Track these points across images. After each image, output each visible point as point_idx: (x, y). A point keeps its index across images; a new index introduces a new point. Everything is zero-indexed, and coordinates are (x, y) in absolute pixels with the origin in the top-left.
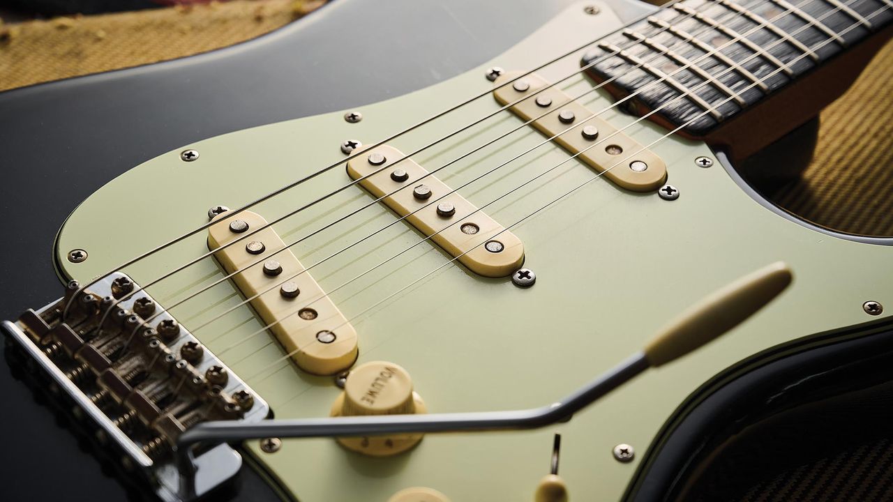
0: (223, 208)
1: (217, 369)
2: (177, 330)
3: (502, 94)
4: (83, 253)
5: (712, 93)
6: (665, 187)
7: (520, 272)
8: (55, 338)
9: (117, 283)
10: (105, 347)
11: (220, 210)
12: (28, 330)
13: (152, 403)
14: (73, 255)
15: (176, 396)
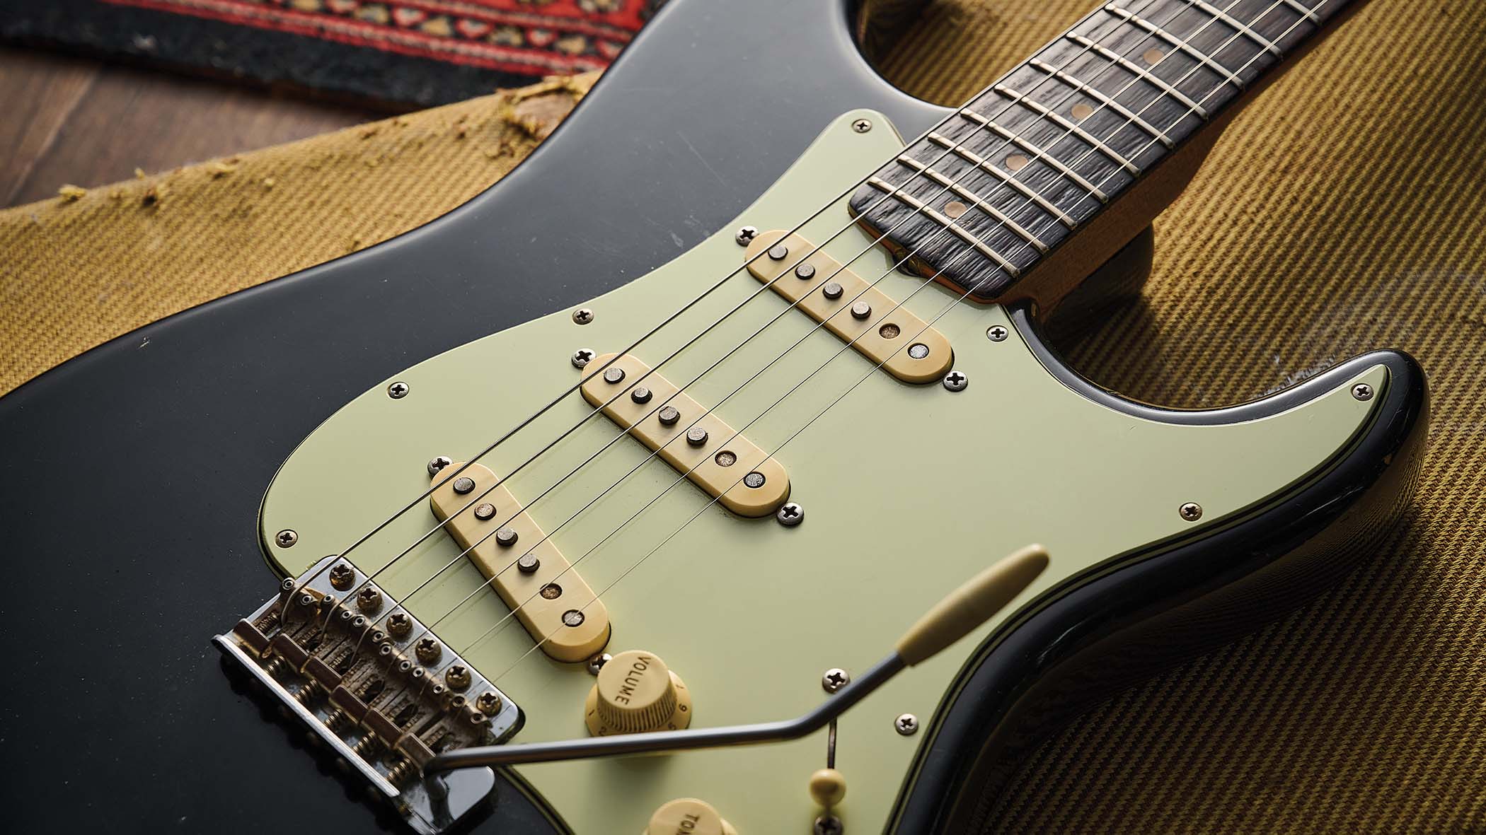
0: (445, 459)
1: (458, 670)
2: (409, 626)
3: (757, 267)
4: (292, 534)
5: (1006, 238)
6: (951, 375)
7: (785, 509)
8: (276, 652)
9: (336, 573)
10: (332, 655)
11: (441, 464)
12: (245, 644)
13: (390, 721)
14: (281, 537)
15: (417, 709)
